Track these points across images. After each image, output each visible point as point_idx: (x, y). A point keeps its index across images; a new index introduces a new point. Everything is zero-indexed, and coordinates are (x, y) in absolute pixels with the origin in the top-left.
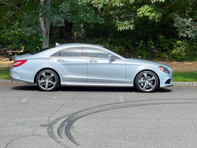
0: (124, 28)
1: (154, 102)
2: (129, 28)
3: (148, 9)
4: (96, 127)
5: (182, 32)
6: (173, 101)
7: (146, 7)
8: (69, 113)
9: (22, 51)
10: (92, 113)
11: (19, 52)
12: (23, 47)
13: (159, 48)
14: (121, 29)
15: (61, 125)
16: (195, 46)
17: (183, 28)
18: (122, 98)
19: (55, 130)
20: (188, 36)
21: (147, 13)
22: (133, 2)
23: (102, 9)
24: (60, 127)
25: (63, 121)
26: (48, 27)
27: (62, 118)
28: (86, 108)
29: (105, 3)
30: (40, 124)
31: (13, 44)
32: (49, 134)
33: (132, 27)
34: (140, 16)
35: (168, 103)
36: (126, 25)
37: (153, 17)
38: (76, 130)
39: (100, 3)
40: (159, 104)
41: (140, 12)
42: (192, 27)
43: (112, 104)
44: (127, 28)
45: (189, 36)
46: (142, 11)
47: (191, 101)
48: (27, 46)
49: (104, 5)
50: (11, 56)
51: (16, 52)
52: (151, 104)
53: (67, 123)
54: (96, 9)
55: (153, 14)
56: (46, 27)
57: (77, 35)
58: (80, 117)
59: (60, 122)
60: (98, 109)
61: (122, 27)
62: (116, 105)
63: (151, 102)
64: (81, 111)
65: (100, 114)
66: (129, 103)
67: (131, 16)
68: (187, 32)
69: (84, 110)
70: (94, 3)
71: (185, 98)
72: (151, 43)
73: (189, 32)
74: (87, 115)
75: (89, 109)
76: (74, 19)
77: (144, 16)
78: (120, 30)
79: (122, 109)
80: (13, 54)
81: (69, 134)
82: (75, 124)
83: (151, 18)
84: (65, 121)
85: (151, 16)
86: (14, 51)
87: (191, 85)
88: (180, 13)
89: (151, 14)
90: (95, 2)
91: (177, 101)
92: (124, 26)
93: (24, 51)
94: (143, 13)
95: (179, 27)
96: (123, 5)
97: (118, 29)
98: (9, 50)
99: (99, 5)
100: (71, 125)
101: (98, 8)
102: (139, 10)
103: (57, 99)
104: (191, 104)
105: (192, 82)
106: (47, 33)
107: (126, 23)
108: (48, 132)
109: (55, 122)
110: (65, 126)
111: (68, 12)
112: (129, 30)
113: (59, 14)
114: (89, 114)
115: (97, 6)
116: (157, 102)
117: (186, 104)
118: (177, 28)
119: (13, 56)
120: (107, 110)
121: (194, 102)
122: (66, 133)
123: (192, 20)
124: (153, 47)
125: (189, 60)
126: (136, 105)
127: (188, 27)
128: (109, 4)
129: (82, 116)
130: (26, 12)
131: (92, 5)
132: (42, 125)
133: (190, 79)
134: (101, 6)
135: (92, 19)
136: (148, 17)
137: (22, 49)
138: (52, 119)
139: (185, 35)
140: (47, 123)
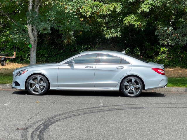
0: (112, 36)
1: (132, 106)
2: (116, 35)
3: (134, 18)
4: (70, 130)
5: (163, 40)
6: (151, 106)
7: (132, 16)
8: (48, 116)
9: (14, 57)
10: (70, 117)
11: (11, 57)
12: (15, 53)
13: (145, 55)
14: (109, 37)
15: (36, 128)
16: (179, 53)
17: (164, 36)
18: (102, 103)
19: (29, 133)
20: (168, 43)
21: (133, 22)
22: (120, 11)
23: (90, 17)
24: (35, 130)
25: (39, 125)
26: (36, 33)
27: (39, 121)
28: (65, 111)
29: (93, 11)
30: (17, 127)
31: (6, 50)
32: (22, 137)
33: (118, 35)
34: (126, 25)
35: (145, 108)
36: (113, 33)
37: (139, 25)
38: (50, 133)
39: (88, 12)
40: (136, 108)
41: (126, 21)
42: (172, 35)
43: (91, 108)
44: (114, 36)
45: (170, 44)
46: (128, 20)
47: (167, 106)
48: (19, 52)
49: (93, 13)
50: (3, 61)
51: (8, 57)
52: (129, 108)
53: (42, 127)
54: (85, 17)
55: (139, 23)
56: (33, 34)
57: (67, 42)
58: (57, 121)
59: (36, 126)
60: (76, 113)
61: (109, 35)
62: (95, 109)
63: (129, 106)
64: (60, 115)
65: (76, 118)
66: (108, 108)
67: (118, 25)
68: (168, 40)
69: (63, 114)
70: (83, 12)
71: (163, 103)
72: (138, 50)
73: (169, 40)
74: (65, 118)
75: (67, 113)
76: (60, 26)
77: (130, 25)
78: (107, 38)
79: (99, 113)
80: (5, 59)
81: (41, 137)
82: (50, 128)
83: (136, 27)
84: (41, 125)
85: (137, 24)
86: (6, 57)
87: (172, 90)
88: (164, 21)
89: (136, 22)
90: (84, 10)
91: (155, 105)
92: (112, 34)
93: (16, 57)
94: (129, 22)
95: (160, 35)
96: (110, 13)
97: (106, 37)
98: (1, 56)
99: (87, 13)
100: (46, 128)
101: (86, 16)
102: (125, 19)
103: (40, 103)
104: (166, 108)
105: (172, 87)
106: (35, 40)
107: (113, 31)
108: (22, 136)
109: (31, 126)
110: (40, 130)
111: (54, 20)
112: (116, 38)
113: (46, 21)
114: (66, 118)
115: (86, 14)
116: (135, 106)
117: (162, 109)
118: (158, 36)
119: (5, 61)
120: (85, 114)
121: (170, 106)
122: (39, 137)
123: (172, 28)
124: (140, 54)
125: (172, 66)
126: (113, 110)
127: (168, 35)
128: (97, 12)
129: (59, 120)
130: (15, 20)
131: (81, 13)
132: (17, 129)
133: (171, 84)
134: (89, 14)
135: (78, 27)
136: (134, 25)
137: (14, 55)
138: (30, 123)
139: (165, 43)
140: (23, 127)
